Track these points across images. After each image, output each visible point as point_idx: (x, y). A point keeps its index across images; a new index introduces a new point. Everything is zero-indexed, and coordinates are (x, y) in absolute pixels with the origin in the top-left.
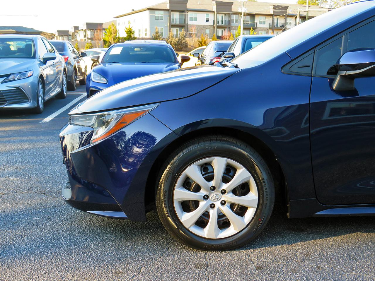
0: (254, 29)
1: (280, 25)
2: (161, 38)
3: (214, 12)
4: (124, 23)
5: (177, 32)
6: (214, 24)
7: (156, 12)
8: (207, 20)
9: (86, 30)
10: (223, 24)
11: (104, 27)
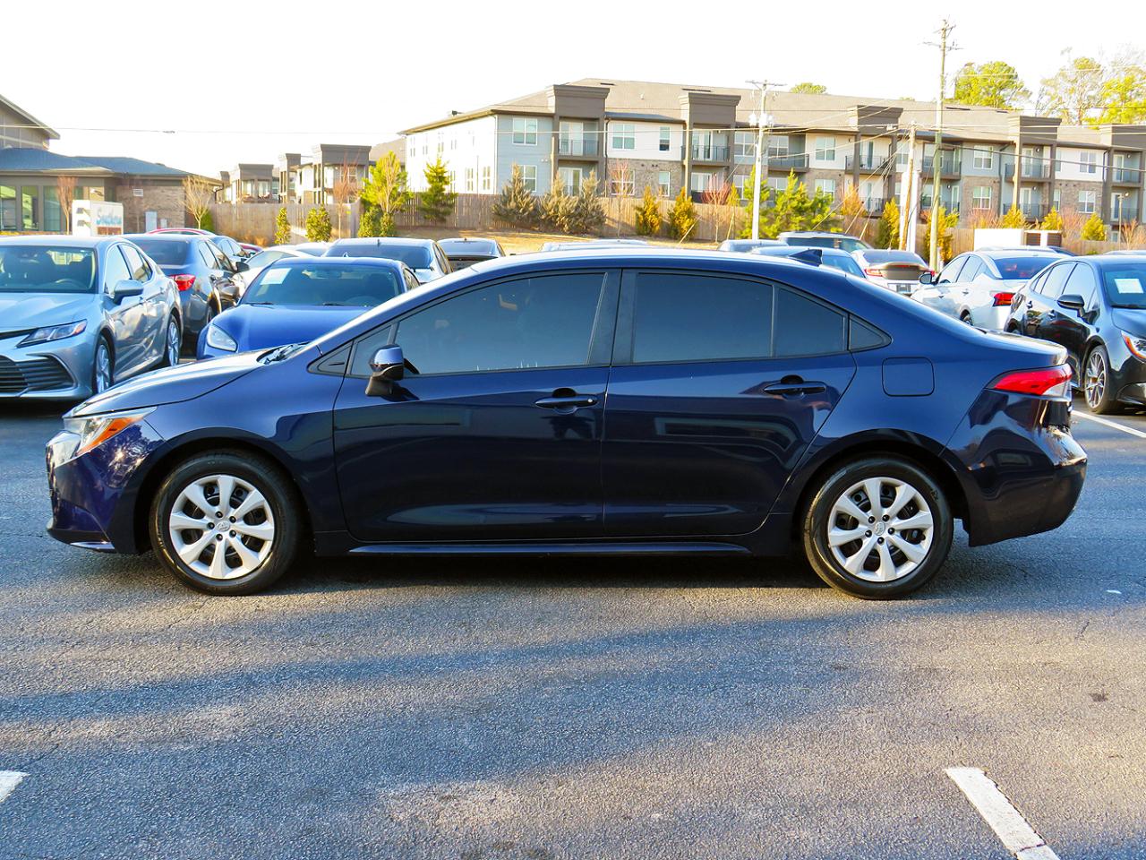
0: (799, 174)
1: (876, 163)
2: (527, 196)
3: (683, 123)
4: (426, 150)
5: (576, 177)
6: (683, 158)
7: (517, 121)
8: (664, 147)
9: (320, 165)
10: (711, 159)
11: (372, 156)
